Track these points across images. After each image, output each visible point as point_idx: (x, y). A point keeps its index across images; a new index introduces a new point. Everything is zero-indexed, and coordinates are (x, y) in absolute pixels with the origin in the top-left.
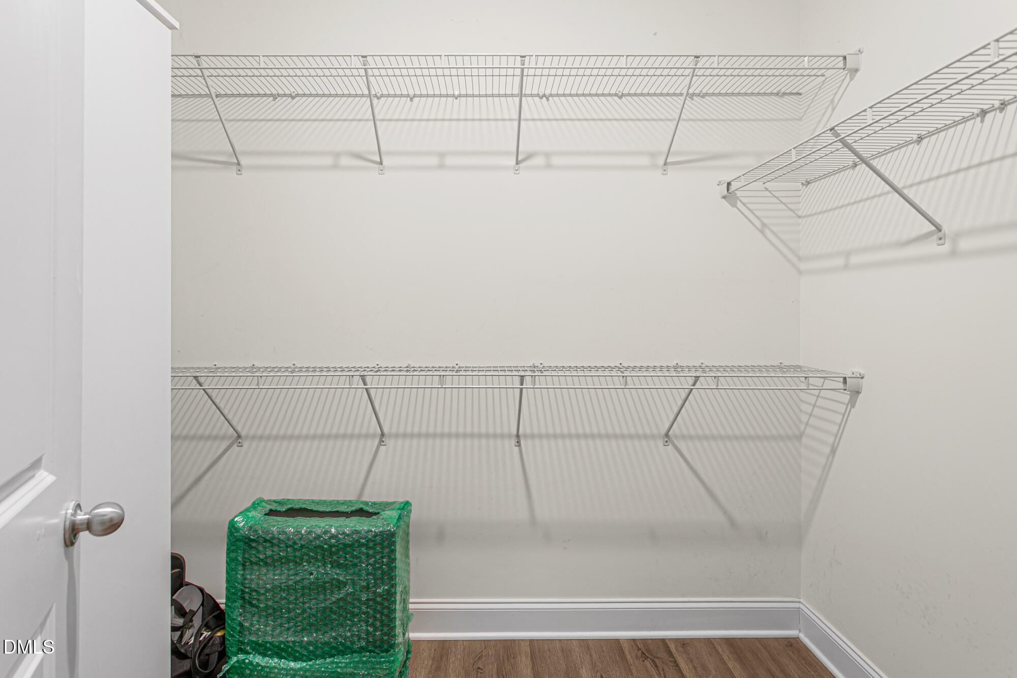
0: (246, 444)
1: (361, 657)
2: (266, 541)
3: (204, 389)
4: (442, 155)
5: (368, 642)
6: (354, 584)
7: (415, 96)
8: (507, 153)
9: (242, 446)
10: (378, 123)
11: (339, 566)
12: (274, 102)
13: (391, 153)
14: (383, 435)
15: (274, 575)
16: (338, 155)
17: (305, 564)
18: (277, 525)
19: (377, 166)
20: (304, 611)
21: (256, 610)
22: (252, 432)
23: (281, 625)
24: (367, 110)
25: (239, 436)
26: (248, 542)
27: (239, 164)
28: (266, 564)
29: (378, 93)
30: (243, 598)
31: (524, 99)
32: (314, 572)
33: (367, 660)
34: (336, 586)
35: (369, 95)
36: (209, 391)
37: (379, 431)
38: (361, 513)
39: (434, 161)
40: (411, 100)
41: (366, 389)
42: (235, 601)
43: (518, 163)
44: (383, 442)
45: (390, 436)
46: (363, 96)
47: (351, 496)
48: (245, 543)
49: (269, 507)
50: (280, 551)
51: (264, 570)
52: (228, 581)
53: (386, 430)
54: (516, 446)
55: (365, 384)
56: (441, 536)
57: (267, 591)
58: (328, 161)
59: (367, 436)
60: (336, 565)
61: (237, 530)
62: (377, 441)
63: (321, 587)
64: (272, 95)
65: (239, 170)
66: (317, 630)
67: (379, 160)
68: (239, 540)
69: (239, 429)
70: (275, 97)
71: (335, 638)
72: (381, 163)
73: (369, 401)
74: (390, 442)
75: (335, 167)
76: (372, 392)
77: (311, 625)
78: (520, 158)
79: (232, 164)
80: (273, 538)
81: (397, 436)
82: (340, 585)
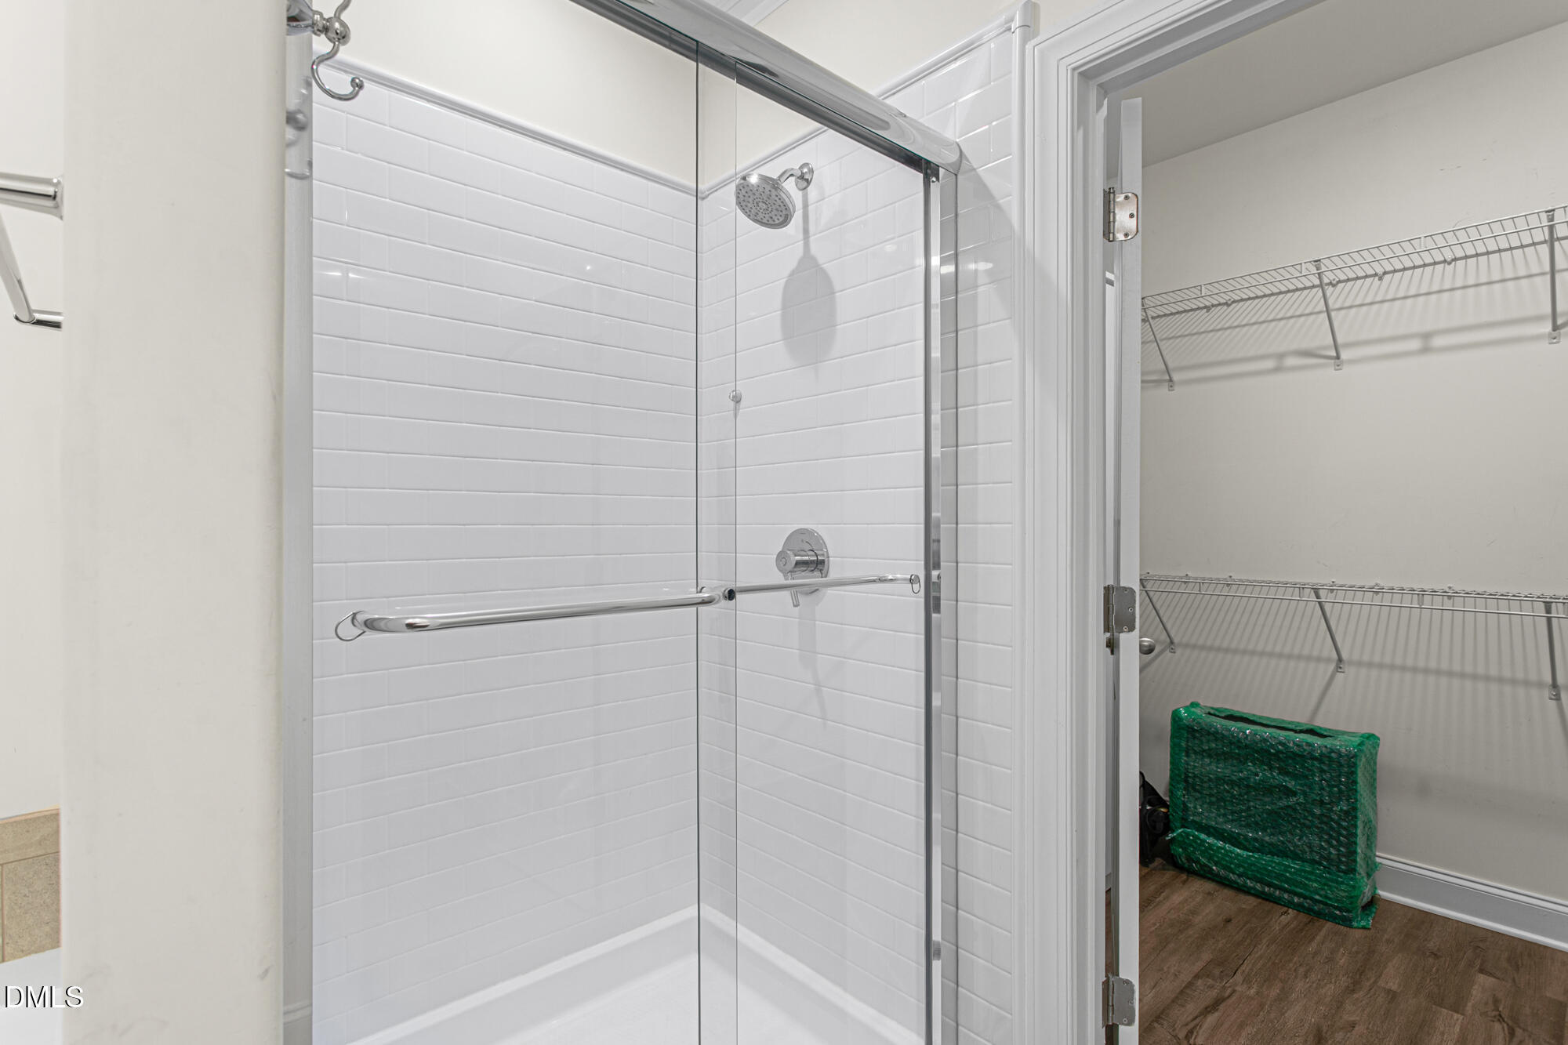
0: (1179, 651)
1: (1313, 869)
2: (1209, 733)
3: (1146, 591)
4: (1427, 336)
5: (1322, 857)
6: (1305, 794)
7: (1385, 273)
8: (1539, 319)
9: (1174, 652)
10: (1333, 314)
11: (1287, 773)
12: (1207, 314)
13: (1349, 345)
14: (1340, 660)
15: (1217, 767)
16: (1281, 356)
17: (1250, 764)
18: (1219, 723)
19: (1333, 361)
20: (1249, 808)
21: (1200, 796)
22: (1185, 640)
23: (1225, 815)
24: (1319, 301)
25: (1172, 642)
26: (1191, 730)
27: (1171, 380)
28: (1210, 756)
29: (1334, 280)
30: (1186, 781)
31: (1557, 244)
32: (1260, 774)
33: (1320, 874)
34: (1285, 794)
35: (1321, 286)
36: (1151, 594)
37: (1335, 656)
38: (1311, 732)
39: (1415, 344)
40: (1381, 279)
41: (1319, 603)
42: (1178, 783)
43: (1555, 328)
44: (1340, 668)
45: (1351, 663)
46: (1314, 287)
47: (1301, 718)
48: (1188, 732)
49: (1207, 711)
50: (1224, 746)
51: (1207, 760)
52: (1171, 763)
53: (1345, 655)
54: (1551, 699)
55: (1318, 597)
56: (1424, 789)
57: (1210, 780)
58: (1270, 364)
59: (1319, 659)
60: (1283, 772)
61: (1181, 719)
62: (1332, 667)
63: (1268, 790)
64: (1205, 307)
65: (1171, 386)
66: (1264, 830)
67: (1335, 354)
68: (1183, 729)
69: (1172, 634)
70: (1208, 308)
71: (1283, 842)
72: (1338, 357)
73: (1323, 621)
74: (1350, 671)
75: (1278, 369)
76: (1327, 608)
77: (1257, 824)
78: (1560, 321)
79: (1165, 381)
80: (1217, 733)
81: (1360, 664)
82: (1290, 793)
